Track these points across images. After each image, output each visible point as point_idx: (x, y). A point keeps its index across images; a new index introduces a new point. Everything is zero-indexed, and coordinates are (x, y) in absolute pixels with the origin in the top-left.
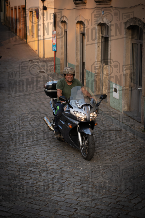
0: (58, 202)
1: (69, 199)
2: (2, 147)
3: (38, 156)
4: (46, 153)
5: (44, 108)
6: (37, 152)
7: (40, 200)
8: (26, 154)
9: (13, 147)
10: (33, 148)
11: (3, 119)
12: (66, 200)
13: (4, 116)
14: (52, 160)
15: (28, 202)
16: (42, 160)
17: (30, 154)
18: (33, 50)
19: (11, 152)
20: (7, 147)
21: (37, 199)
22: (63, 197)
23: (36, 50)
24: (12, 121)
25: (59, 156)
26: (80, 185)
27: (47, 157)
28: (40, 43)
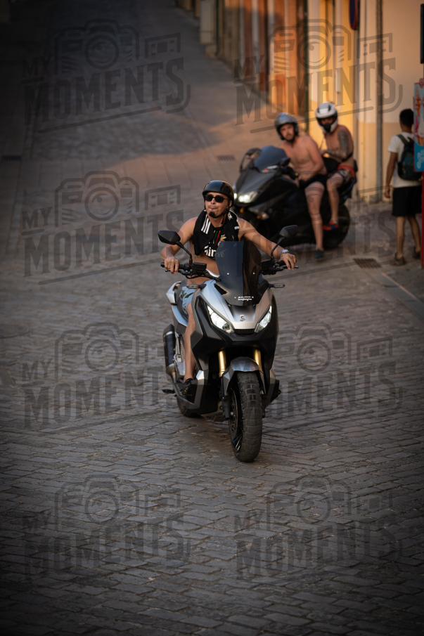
2: (160, 592)
4: (350, 625)
5: (362, 425)
6: (313, 621)
8: (261, 629)
9: (208, 593)
11: (175, 470)
13: (182, 458)
17: (281, 629)
19: (195, 617)
20: (182, 593)
24: (212, 478)
28: (364, 138)
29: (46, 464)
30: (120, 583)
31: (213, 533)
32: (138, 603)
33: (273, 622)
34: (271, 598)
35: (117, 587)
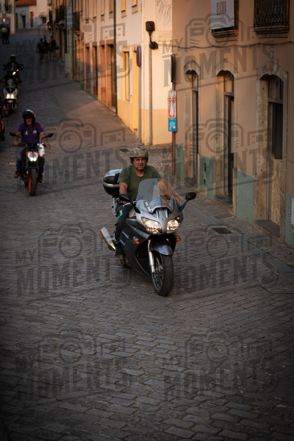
0: (179, 438)
1: (202, 433)
2: (67, 324)
3: (138, 344)
4: (154, 337)
6: (137, 336)
7: (143, 434)
9: (88, 324)
10: (128, 328)
12: (195, 435)
14: (167, 353)
15: (119, 438)
16: (147, 353)
18: (129, 128)
20: (76, 324)
21: (136, 432)
22: (188, 430)
23: (136, 130)
25: (181, 344)
26: (223, 405)
27: (158, 347)
28: (144, 116)
29: (8, 267)
30: (47, 320)
31: (88, 297)
32: (57, 329)
33: (119, 336)
34: (117, 326)
35: (46, 322)
